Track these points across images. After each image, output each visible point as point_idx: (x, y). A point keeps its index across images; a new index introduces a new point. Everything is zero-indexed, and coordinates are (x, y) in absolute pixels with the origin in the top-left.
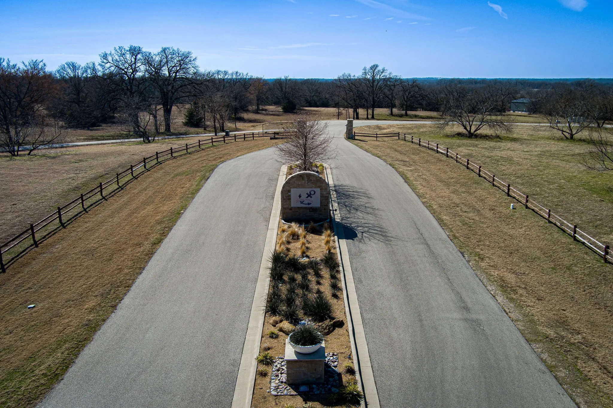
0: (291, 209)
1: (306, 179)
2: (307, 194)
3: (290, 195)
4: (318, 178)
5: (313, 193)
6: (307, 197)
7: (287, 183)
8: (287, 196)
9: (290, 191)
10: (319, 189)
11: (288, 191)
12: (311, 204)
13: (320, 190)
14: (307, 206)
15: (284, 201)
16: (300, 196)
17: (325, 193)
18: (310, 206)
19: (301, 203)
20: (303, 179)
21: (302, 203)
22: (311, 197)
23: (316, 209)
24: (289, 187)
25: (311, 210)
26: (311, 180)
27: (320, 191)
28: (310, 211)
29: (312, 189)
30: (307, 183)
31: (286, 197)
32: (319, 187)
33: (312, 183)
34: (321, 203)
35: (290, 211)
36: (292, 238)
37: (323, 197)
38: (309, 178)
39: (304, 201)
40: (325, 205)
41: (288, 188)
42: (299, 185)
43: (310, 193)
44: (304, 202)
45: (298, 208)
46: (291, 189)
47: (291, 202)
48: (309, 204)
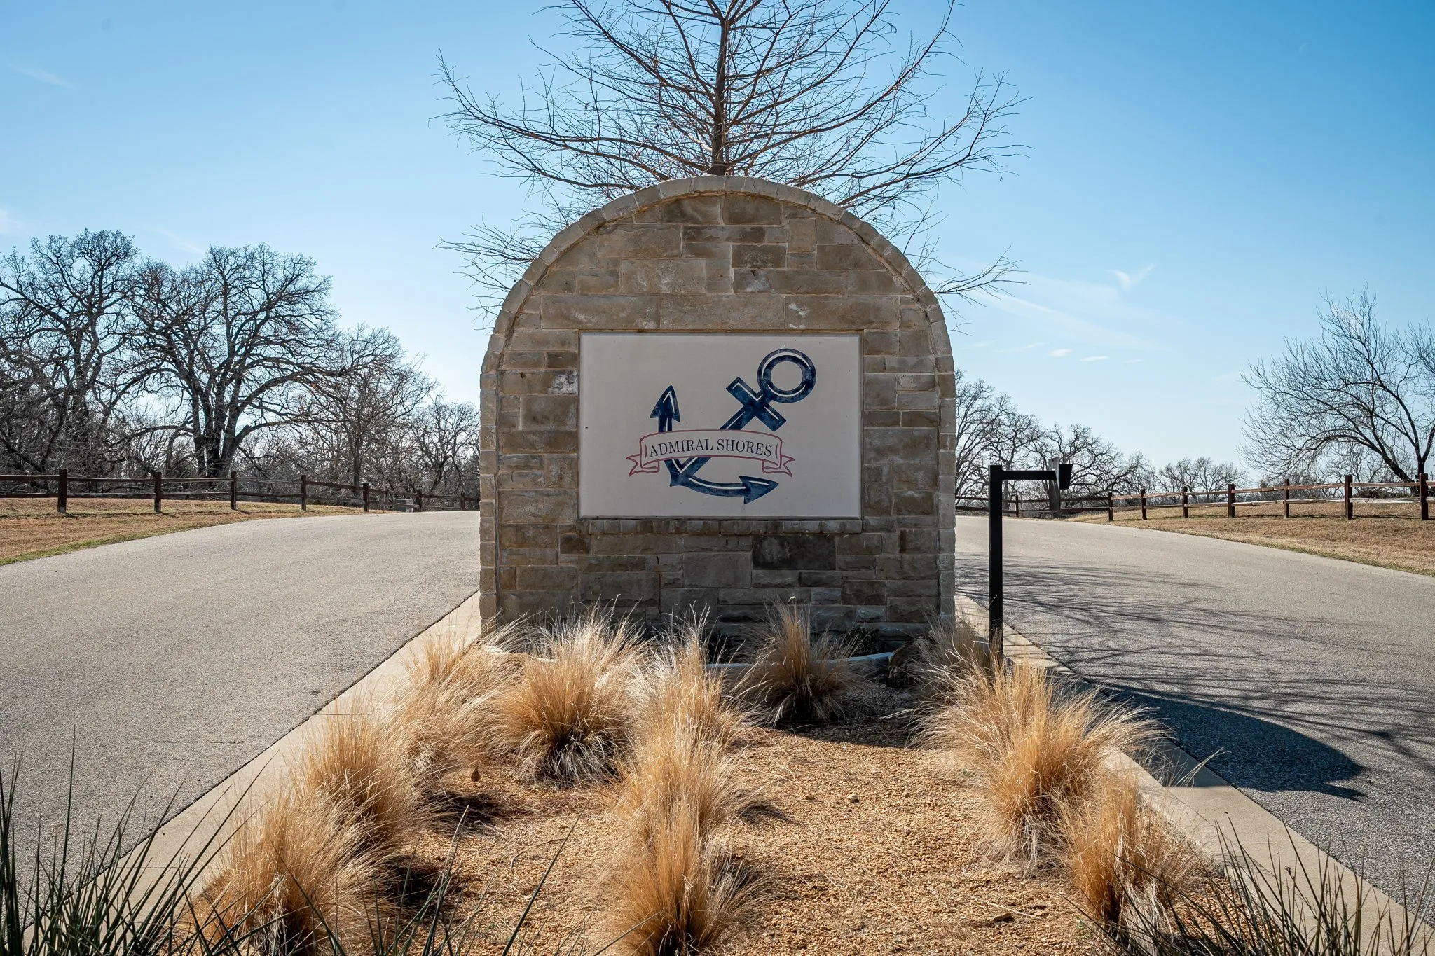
0: (577, 540)
1: (729, 248)
2: (734, 388)
3: (574, 400)
4: (843, 237)
5: (786, 377)
6: (736, 424)
7: (539, 284)
8: (537, 407)
9: (575, 359)
10: (849, 345)
11: (554, 359)
12: (769, 486)
13: (867, 348)
14: (733, 507)
15: (516, 457)
16: (666, 412)
17: (906, 380)
18: (761, 508)
19: (675, 477)
20: (697, 239)
21: (681, 474)
22: (776, 423)
23: (821, 535)
24: (564, 318)
25: (771, 549)
26: (776, 257)
27: (864, 368)
28: (758, 562)
29: (784, 342)
30: (739, 285)
31: (532, 418)
32: (851, 322)
33: (786, 282)
34: (870, 478)
35: (568, 561)
36: (544, 773)
37: (891, 419)
38: (759, 234)
39: (702, 460)
40: (907, 506)
41: (548, 329)
42: (656, 297)
43: (764, 375)
44: (702, 473)
45: (646, 524)
46: (586, 339)
47: (575, 466)
48: (750, 488)
